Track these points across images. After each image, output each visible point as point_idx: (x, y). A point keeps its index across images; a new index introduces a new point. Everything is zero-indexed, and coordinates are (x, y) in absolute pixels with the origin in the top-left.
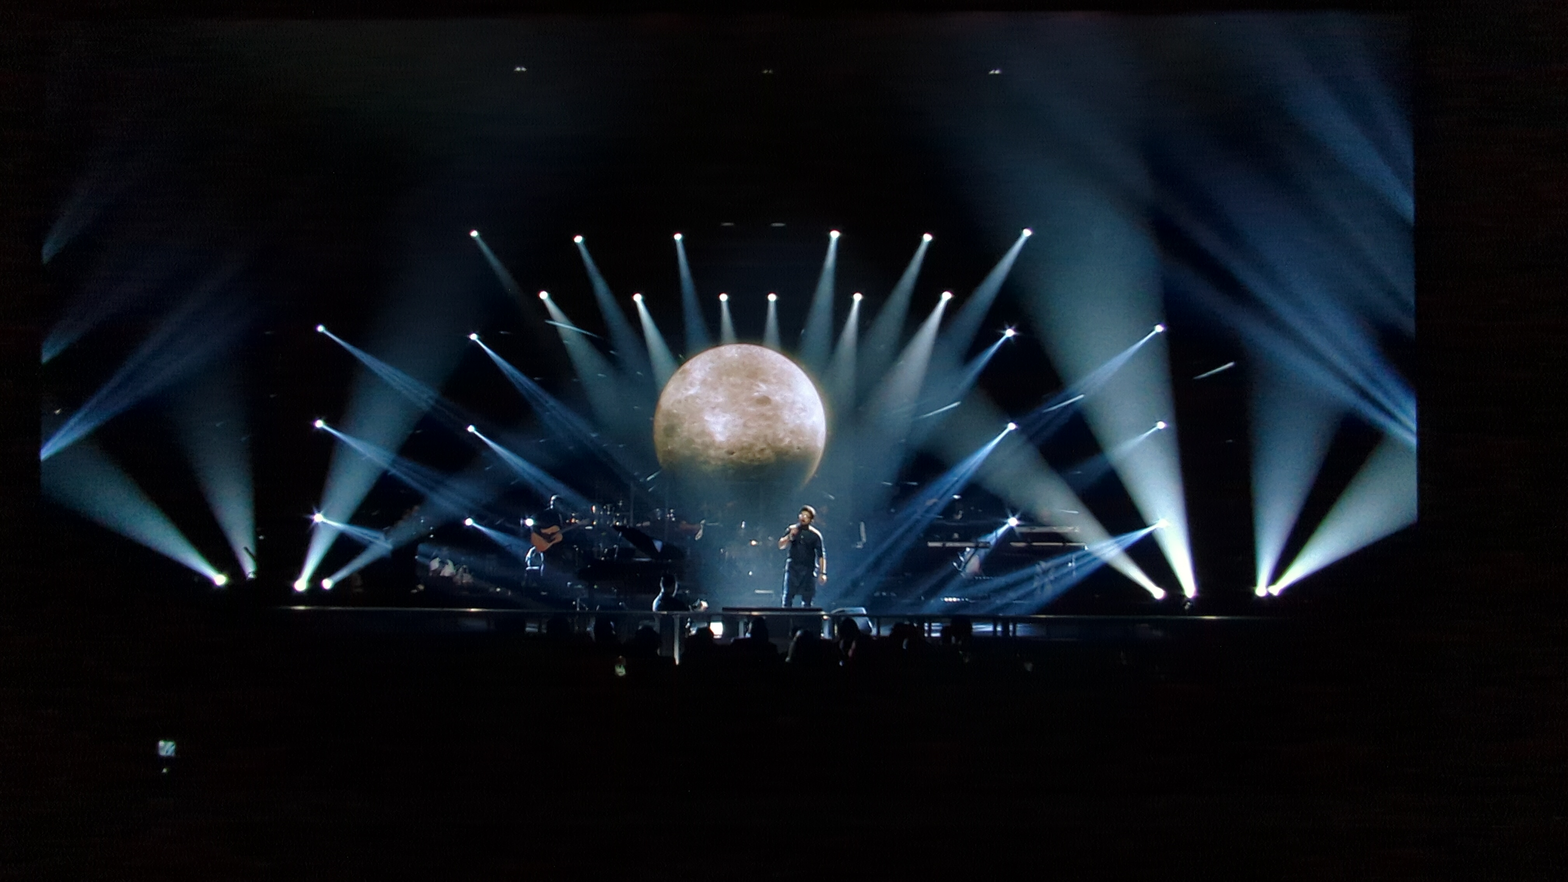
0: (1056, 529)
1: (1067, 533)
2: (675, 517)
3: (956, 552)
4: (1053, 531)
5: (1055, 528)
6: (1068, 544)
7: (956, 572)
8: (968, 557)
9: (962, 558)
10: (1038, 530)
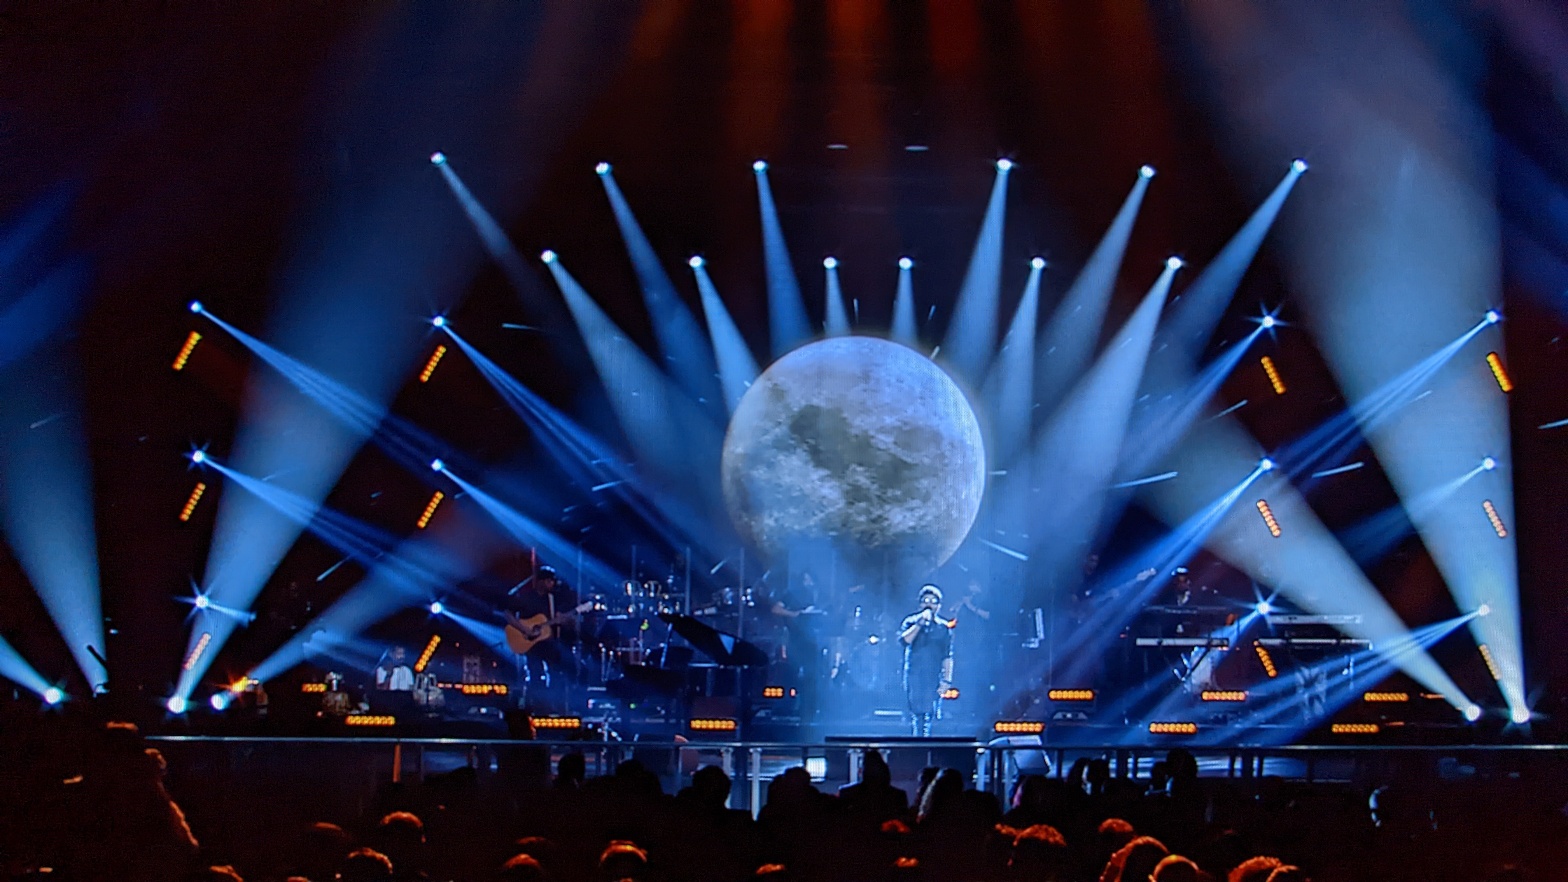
0: (1327, 619)
1: (1342, 625)
2: (752, 600)
3: (1177, 653)
4: (1323, 622)
5: (1326, 617)
6: (1343, 641)
7: (1176, 682)
8: (1195, 661)
9: (1185, 662)
10: (1301, 620)
